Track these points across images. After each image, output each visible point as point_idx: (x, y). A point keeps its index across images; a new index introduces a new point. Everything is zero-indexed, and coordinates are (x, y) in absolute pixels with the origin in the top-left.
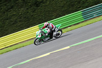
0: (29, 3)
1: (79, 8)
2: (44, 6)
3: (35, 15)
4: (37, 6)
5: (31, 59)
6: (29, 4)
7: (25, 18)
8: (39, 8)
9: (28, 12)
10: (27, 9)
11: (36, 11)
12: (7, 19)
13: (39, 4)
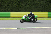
3: (48, 7)
5: (39, 28)
12: (34, 4)
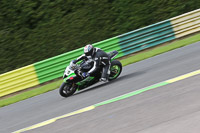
0: (16, 20)
1: (114, 30)
2: (45, 27)
4: (32, 26)
6: (17, 23)
7: (7, 49)
8: (34, 30)
9: (13, 39)
10: (12, 32)
11: (29, 37)
13: (36, 22)
